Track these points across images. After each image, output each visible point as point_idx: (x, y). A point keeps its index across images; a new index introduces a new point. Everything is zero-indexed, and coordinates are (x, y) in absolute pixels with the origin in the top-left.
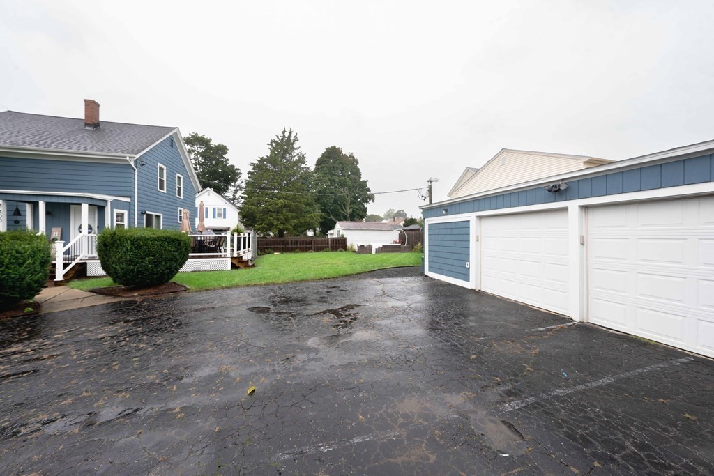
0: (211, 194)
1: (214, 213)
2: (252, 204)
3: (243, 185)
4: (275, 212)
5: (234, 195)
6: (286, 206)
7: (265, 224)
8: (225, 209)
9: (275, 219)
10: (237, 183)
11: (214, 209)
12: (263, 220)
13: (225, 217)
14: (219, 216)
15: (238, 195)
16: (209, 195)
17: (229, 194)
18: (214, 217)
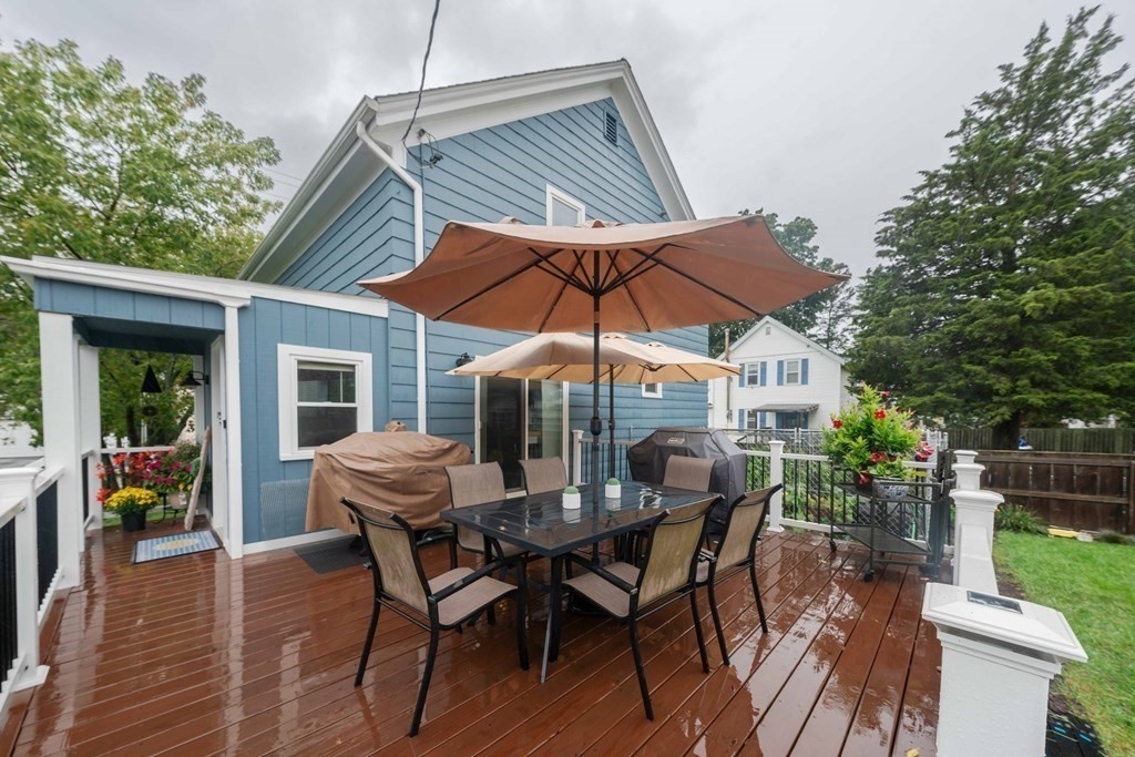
0: (773, 331)
1: (780, 373)
2: (893, 331)
3: (854, 301)
4: (996, 342)
5: (828, 331)
6: (1058, 314)
7: (949, 390)
8: (805, 362)
9: (999, 369)
10: (837, 302)
11: (780, 363)
12: (936, 378)
13: (805, 381)
14: (792, 378)
15: (839, 329)
16: (768, 333)
17: (819, 331)
18: (780, 382)
